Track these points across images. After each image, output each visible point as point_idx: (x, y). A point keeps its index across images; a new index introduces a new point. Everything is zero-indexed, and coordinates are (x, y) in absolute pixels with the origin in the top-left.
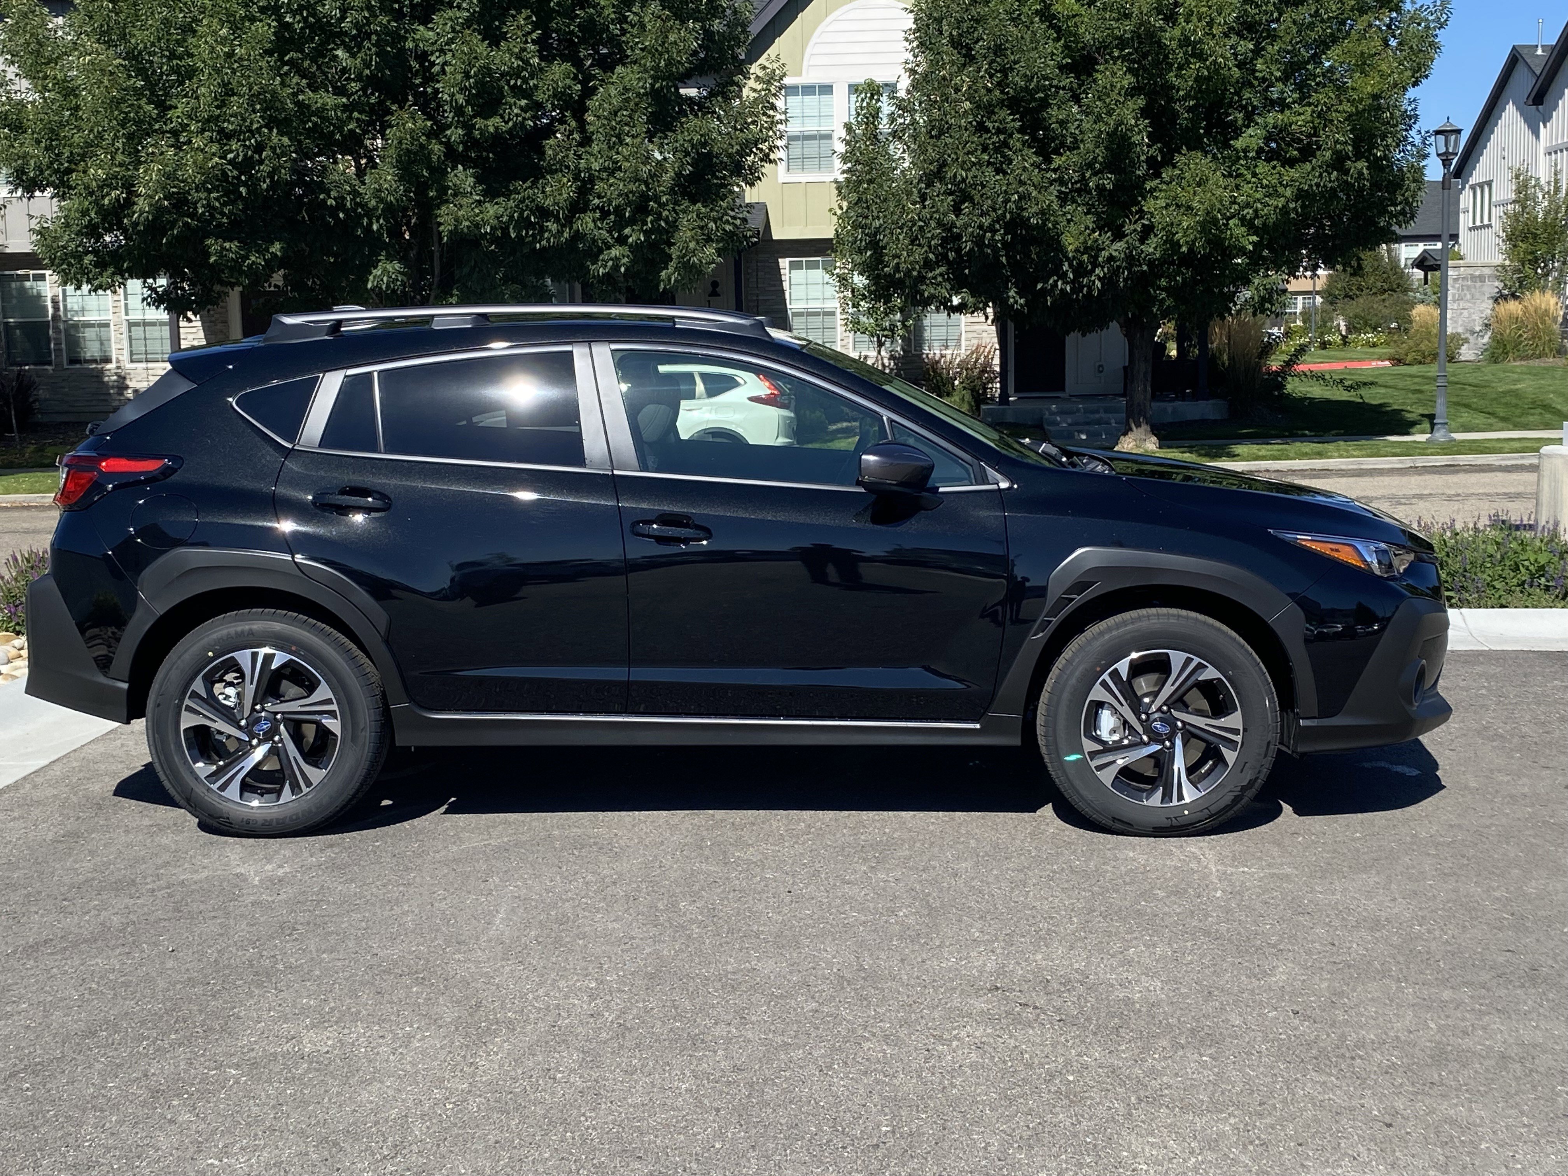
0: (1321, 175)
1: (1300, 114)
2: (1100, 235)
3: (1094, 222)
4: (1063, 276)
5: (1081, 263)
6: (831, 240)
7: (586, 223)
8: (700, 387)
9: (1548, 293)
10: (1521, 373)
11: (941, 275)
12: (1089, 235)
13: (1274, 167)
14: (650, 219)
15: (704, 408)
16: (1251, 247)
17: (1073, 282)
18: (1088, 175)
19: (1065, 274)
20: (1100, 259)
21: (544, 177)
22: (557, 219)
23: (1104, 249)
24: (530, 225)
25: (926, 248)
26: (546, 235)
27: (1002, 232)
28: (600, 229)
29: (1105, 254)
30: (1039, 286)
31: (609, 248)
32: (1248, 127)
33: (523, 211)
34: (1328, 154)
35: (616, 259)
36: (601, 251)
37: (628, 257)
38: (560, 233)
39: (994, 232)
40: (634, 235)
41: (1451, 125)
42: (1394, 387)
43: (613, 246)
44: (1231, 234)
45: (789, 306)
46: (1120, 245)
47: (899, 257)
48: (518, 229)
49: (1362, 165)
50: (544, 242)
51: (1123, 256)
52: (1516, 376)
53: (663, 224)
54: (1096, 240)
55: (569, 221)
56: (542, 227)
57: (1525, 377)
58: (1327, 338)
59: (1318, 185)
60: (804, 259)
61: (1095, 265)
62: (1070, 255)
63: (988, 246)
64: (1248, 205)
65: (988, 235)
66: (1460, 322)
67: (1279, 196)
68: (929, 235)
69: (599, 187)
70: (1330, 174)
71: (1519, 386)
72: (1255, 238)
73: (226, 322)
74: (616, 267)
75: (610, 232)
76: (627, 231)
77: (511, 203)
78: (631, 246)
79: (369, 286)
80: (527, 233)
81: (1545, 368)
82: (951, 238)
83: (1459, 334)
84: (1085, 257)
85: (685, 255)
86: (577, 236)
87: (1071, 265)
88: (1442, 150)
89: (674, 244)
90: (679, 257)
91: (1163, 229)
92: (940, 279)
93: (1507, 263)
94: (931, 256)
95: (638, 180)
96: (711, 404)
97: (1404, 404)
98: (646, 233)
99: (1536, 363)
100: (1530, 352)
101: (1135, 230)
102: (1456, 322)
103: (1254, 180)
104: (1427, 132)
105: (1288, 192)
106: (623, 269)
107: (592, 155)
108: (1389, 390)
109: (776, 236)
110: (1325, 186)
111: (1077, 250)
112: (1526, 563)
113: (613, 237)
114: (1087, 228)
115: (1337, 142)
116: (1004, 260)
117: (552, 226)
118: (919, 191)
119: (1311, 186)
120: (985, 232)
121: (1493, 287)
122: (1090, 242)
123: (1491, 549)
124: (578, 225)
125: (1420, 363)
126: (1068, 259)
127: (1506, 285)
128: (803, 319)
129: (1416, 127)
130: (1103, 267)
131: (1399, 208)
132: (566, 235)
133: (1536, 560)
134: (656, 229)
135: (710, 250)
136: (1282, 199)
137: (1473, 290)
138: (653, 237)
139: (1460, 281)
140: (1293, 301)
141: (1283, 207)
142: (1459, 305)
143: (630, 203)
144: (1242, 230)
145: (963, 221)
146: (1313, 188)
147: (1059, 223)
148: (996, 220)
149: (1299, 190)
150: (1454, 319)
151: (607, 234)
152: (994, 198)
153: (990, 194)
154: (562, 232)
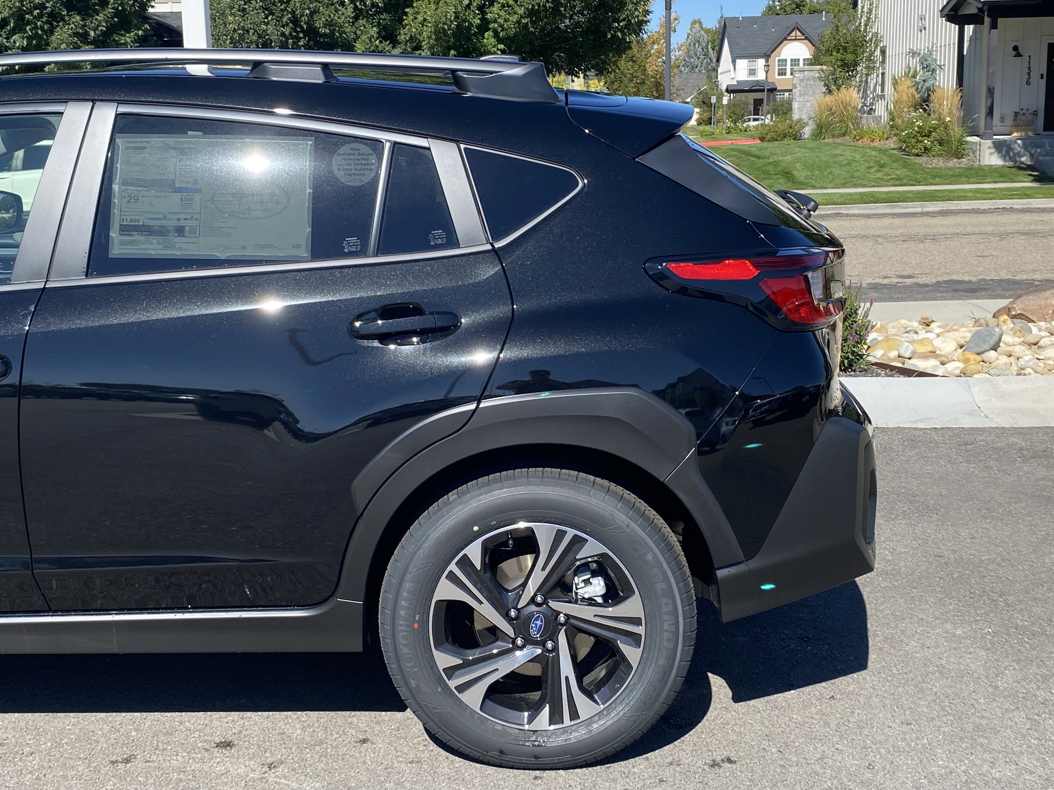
3: (378, 33)
9: (852, 89)
14: (28, 28)
53: (40, 32)
64: (495, 21)
66: (805, 110)
67: (515, 13)
75: (8, 38)
83: (801, 119)
100: (837, 132)
102: (802, 111)
105: (521, 11)
119: (533, 6)
120: (287, 39)
125: (776, 140)
134: (36, 36)
136: (517, 16)
137: (814, 87)
138: (34, 42)
139: (805, 81)
140: (782, 96)
141: (519, 22)
142: (804, 98)
143: (12, 15)
144: (493, 40)
145: (270, 29)
146: (536, 7)
147: (345, 33)
148: (299, 30)
149: (527, 9)
150: (798, 108)
151: (5, 40)
152: (293, 13)
153: (290, 10)
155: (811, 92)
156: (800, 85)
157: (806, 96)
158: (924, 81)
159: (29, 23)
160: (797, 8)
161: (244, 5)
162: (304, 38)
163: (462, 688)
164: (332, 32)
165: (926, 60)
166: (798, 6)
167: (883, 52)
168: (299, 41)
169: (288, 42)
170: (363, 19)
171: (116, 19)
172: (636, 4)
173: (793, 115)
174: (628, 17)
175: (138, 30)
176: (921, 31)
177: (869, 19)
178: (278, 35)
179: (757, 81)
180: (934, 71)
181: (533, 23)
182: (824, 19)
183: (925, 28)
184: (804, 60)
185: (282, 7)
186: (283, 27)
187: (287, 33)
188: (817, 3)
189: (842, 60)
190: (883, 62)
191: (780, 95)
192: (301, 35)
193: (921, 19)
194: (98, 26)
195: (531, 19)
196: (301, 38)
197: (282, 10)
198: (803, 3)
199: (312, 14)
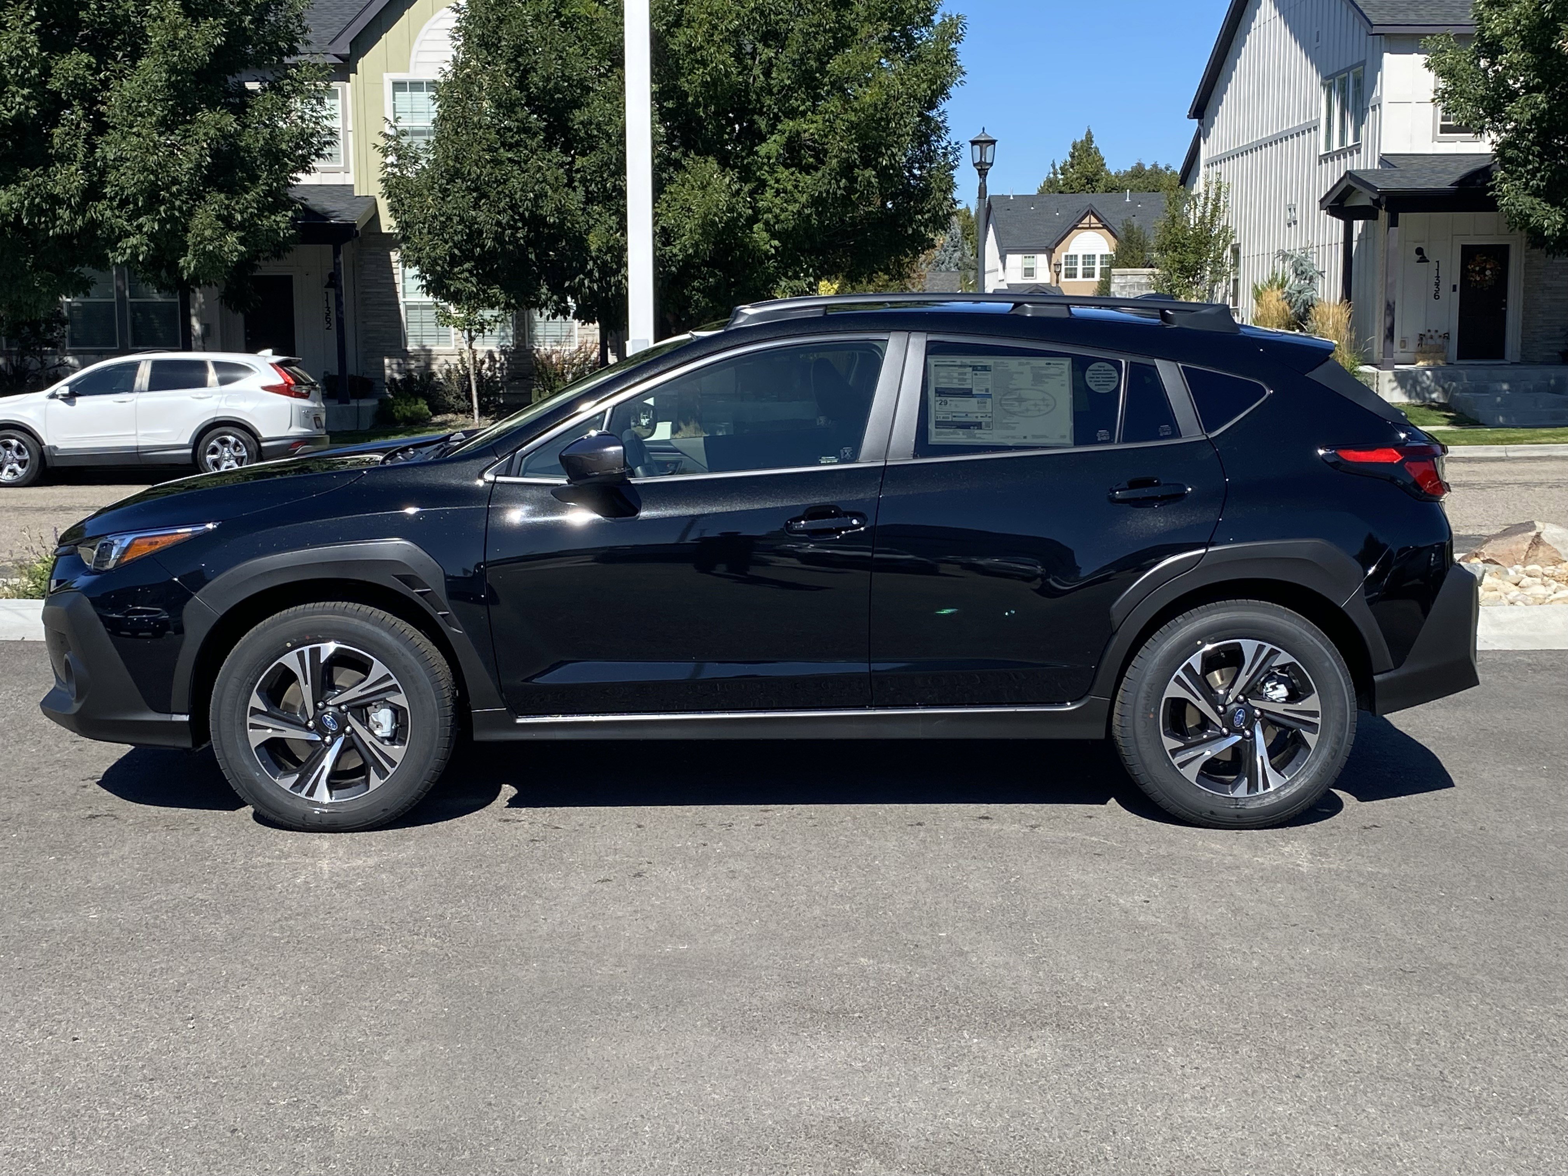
0: (830, 183)
1: (813, 122)
3: (618, 223)
4: (590, 274)
5: (605, 263)
7: (101, 210)
8: (212, 376)
11: (467, 270)
12: (611, 235)
13: (792, 174)
14: (162, 208)
15: (215, 397)
17: (600, 280)
18: (605, 175)
19: (591, 271)
21: (54, 165)
22: (69, 206)
24: (42, 212)
25: (450, 244)
26: (59, 222)
28: (118, 217)
30: (567, 284)
31: (128, 235)
32: (772, 133)
33: (34, 199)
34: (835, 161)
35: (135, 247)
36: (119, 239)
37: (147, 245)
38: (73, 221)
40: (149, 224)
41: (986, 135)
43: (131, 234)
44: (756, 238)
45: (401, 299)
48: (30, 213)
49: (870, 173)
50: (57, 230)
53: (177, 214)
54: (620, 241)
55: (80, 209)
56: (54, 214)
59: (828, 192)
61: (620, 265)
62: (593, 254)
63: (510, 243)
64: (769, 211)
67: (796, 201)
68: (452, 230)
69: (111, 177)
70: (838, 182)
72: (776, 243)
74: (135, 255)
75: (129, 220)
76: (143, 220)
77: (21, 190)
78: (147, 235)
80: (39, 220)
82: (474, 235)
84: (608, 258)
86: (94, 224)
87: (595, 263)
88: (977, 160)
92: (467, 274)
93: (1159, 271)
94: (456, 252)
95: (147, 170)
96: (222, 393)
98: (160, 222)
103: (776, 185)
104: (957, 143)
105: (803, 199)
106: (141, 258)
107: (108, 144)
109: (385, 230)
110: (835, 193)
111: (599, 250)
113: (132, 226)
114: (612, 228)
115: (842, 150)
116: (532, 256)
117: (65, 214)
118: (440, 186)
119: (820, 193)
120: (504, 229)
124: (91, 213)
126: (592, 258)
128: (417, 312)
129: (947, 138)
131: (926, 216)
132: (79, 222)
134: (171, 219)
136: (798, 205)
138: (168, 226)
139: (1127, 289)
141: (799, 213)
143: (141, 192)
144: (765, 235)
145: (481, 217)
146: (824, 195)
147: (578, 223)
148: (517, 218)
149: (812, 196)
151: (125, 223)
152: (511, 196)
153: (507, 192)
154: (76, 220)
158: (1300, 292)
159: (163, 202)
160: (1088, 183)
161: (447, 184)
162: (523, 228)
163: (1182, 765)
164: (563, 221)
165: (1302, 265)
166: (1090, 181)
167: (1236, 251)
168: (517, 232)
169: (504, 233)
170: (598, 205)
171: (270, 199)
172: (945, 192)
174: (935, 208)
175: (287, 211)
176: (1289, 225)
177: (1216, 208)
178: (492, 224)
179: (1037, 285)
180: (1311, 279)
181: (818, 214)
182: (1128, 200)
183: (1295, 222)
184: (1102, 256)
185: (500, 189)
186: (499, 213)
187: (504, 221)
188: (1117, 177)
189: (1180, 262)
190: (1236, 264)
192: (520, 224)
193: (1290, 209)
194: (247, 208)
195: (817, 209)
196: (520, 228)
197: (498, 193)
198: (1097, 177)
199: (536, 197)
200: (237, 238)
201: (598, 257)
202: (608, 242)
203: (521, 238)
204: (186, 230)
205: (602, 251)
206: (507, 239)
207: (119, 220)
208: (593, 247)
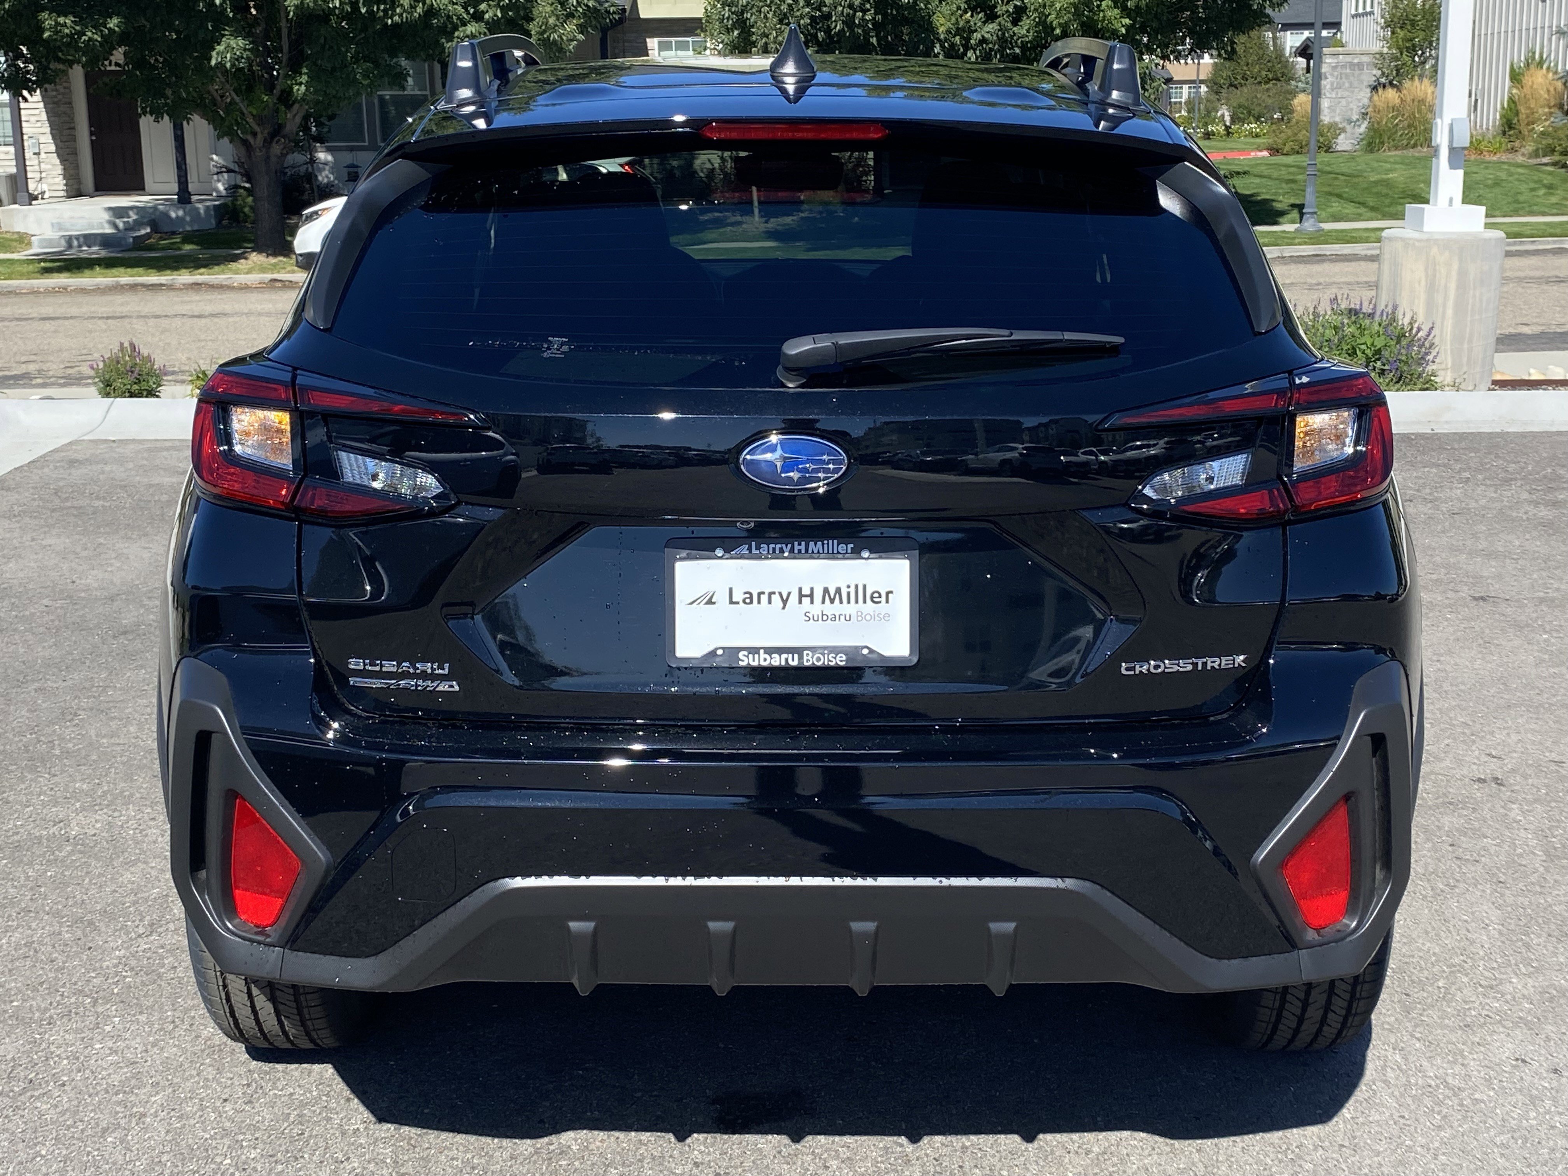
2: (972, 16)
5: (953, 45)
6: (700, 19)
9: (1426, 81)
10: (1395, 163)
12: (961, 16)
16: (1123, 31)
20: (972, 42)
23: (976, 31)
26: (398, 10)
27: (872, 12)
29: (977, 36)
31: (465, 24)
35: (473, 36)
36: (456, 28)
37: (485, 34)
39: (865, 11)
40: (491, 11)
42: (1269, 177)
43: (469, 22)
44: (1104, 17)
46: (992, 27)
47: (767, 36)
50: (396, 18)
51: (995, 38)
52: (1388, 166)
54: (968, 22)
57: (1397, 166)
58: (1210, 128)
60: (673, 40)
61: (967, 47)
62: (942, 37)
63: (859, 26)
65: (860, 14)
66: (1338, 111)
68: (798, 14)
71: (1391, 175)
72: (1127, 21)
73: (70, 103)
75: (465, 7)
76: (483, 6)
78: (487, 23)
79: (213, 62)
81: (1419, 158)
83: (1336, 124)
84: (957, 39)
85: (544, 32)
86: (431, 12)
89: (532, 19)
90: (537, 33)
91: (1036, 10)
93: (1385, 50)
97: (1276, 194)
98: (502, 8)
99: (1410, 152)
100: (1405, 142)
101: (1008, 11)
102: (1334, 111)
108: (1264, 180)
109: (643, 15)
111: (948, 32)
112: (1363, 347)
113: (468, 13)
116: (874, 41)
120: (855, 11)
121: (1371, 75)
122: (961, 24)
123: (1329, 333)
125: (1298, 153)
126: (939, 40)
127: (1383, 73)
130: (975, 50)
132: (419, 10)
133: (1372, 344)
135: (571, 27)
137: (1352, 78)
138: (511, 13)
140: (1179, 90)
142: (1337, 93)
150: (1329, 108)
151: (463, 10)
154: (415, 7)
155: (1347, 85)
156: (1332, 75)
157: (1340, 91)
169: (855, 14)
173: (1322, 117)
191: (1176, 88)
200: (576, 25)
201: (946, 40)
202: (957, 23)
203: (870, 20)
204: (529, 19)
205: (951, 33)
206: (857, 22)
207: (456, 6)
208: (941, 29)
